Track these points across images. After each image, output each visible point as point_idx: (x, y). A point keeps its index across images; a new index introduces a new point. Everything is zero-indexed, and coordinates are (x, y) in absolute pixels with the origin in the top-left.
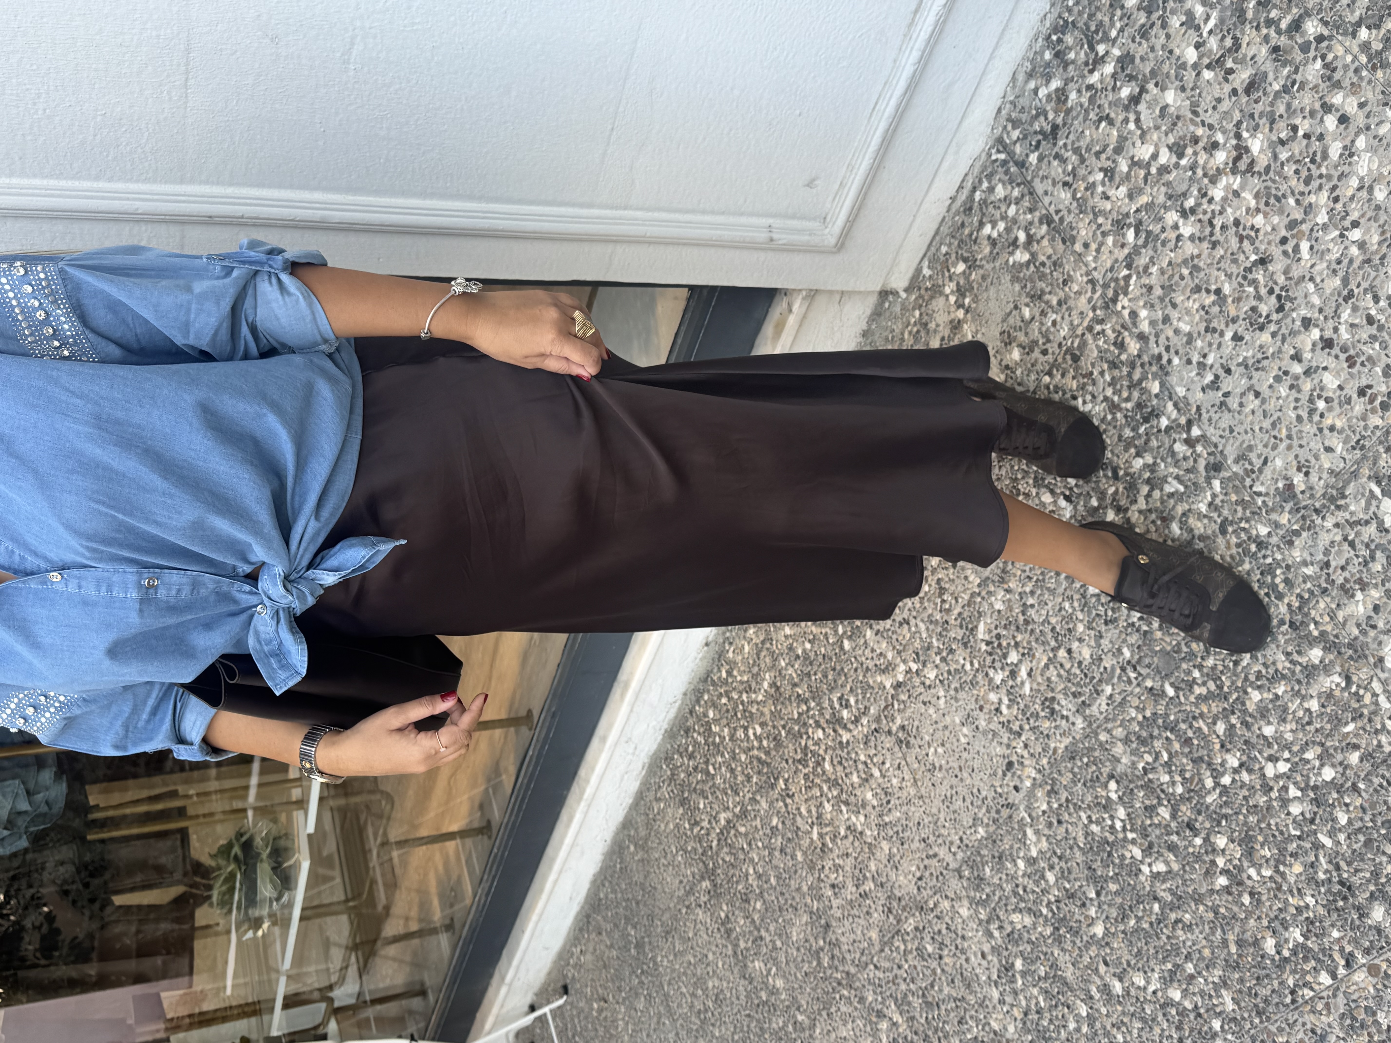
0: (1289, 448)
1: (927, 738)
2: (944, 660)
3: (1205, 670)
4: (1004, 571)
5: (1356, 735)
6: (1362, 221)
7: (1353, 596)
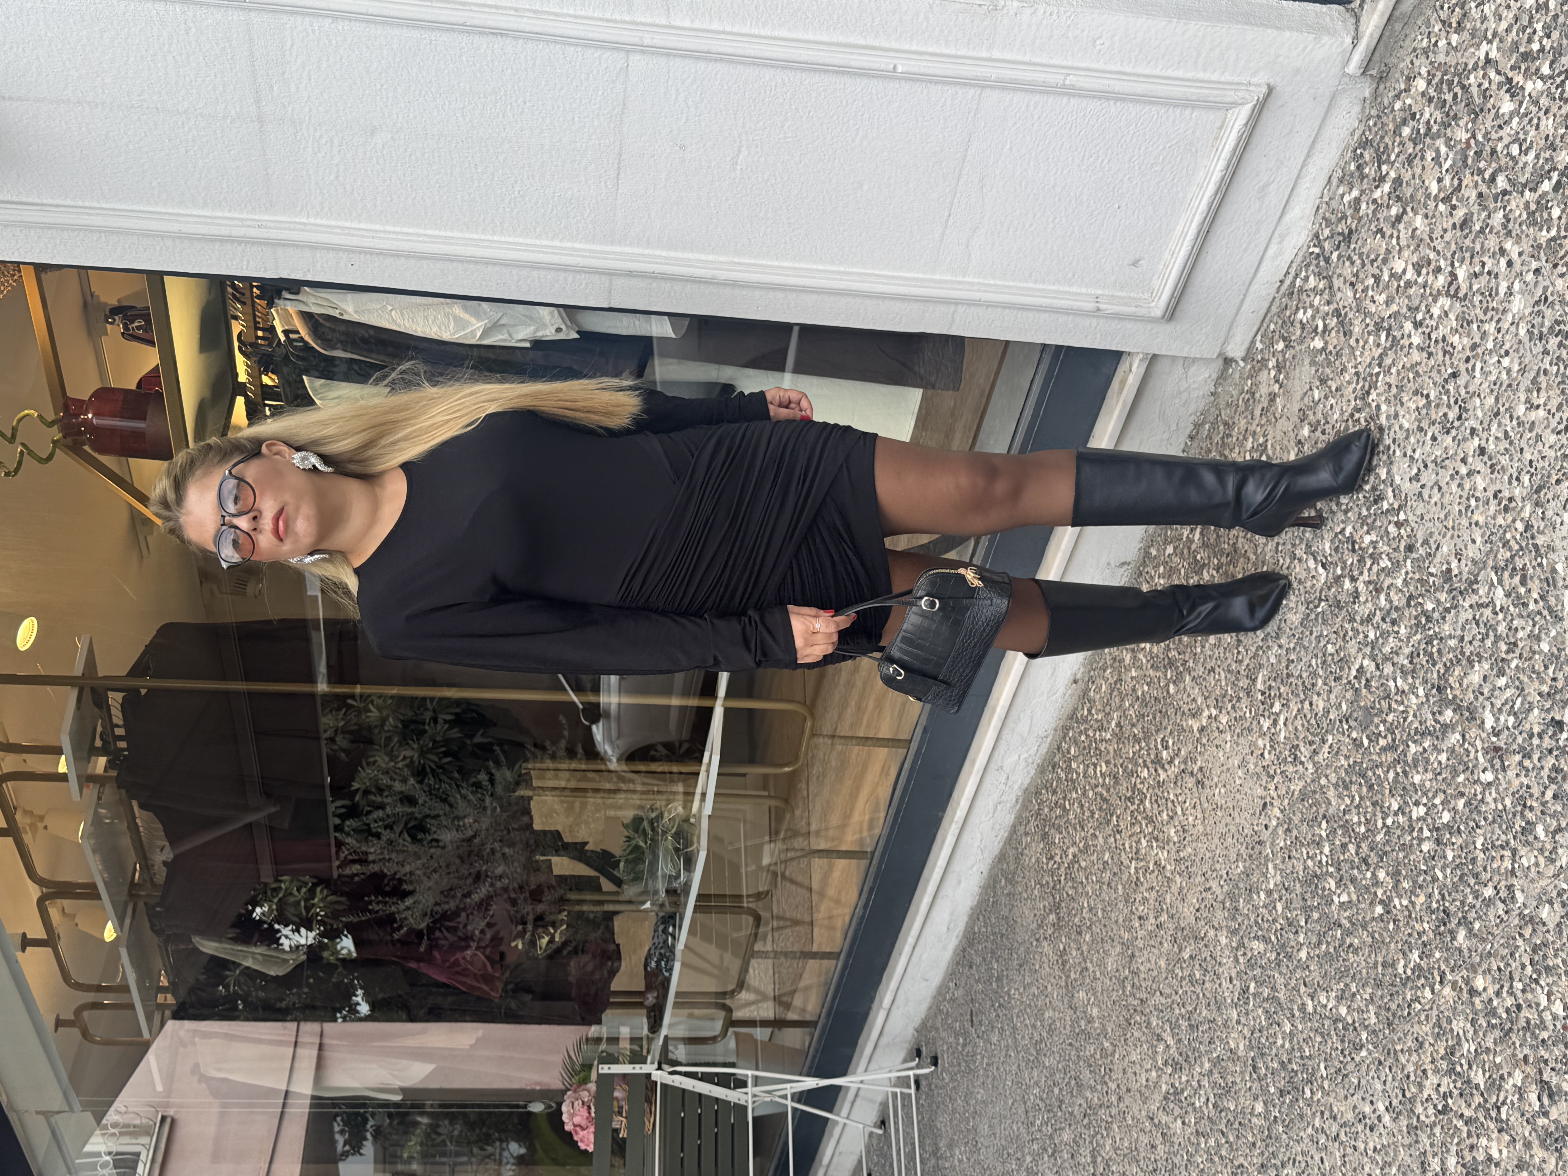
0: (1452, 537)
1: (1216, 779)
2: (1233, 707)
3: (1387, 725)
4: (1279, 629)
5: (1465, 785)
6: (1511, 351)
7: (1473, 667)
